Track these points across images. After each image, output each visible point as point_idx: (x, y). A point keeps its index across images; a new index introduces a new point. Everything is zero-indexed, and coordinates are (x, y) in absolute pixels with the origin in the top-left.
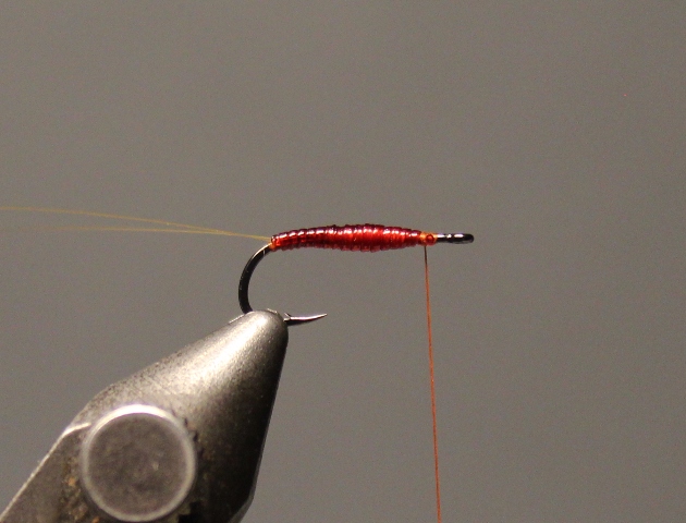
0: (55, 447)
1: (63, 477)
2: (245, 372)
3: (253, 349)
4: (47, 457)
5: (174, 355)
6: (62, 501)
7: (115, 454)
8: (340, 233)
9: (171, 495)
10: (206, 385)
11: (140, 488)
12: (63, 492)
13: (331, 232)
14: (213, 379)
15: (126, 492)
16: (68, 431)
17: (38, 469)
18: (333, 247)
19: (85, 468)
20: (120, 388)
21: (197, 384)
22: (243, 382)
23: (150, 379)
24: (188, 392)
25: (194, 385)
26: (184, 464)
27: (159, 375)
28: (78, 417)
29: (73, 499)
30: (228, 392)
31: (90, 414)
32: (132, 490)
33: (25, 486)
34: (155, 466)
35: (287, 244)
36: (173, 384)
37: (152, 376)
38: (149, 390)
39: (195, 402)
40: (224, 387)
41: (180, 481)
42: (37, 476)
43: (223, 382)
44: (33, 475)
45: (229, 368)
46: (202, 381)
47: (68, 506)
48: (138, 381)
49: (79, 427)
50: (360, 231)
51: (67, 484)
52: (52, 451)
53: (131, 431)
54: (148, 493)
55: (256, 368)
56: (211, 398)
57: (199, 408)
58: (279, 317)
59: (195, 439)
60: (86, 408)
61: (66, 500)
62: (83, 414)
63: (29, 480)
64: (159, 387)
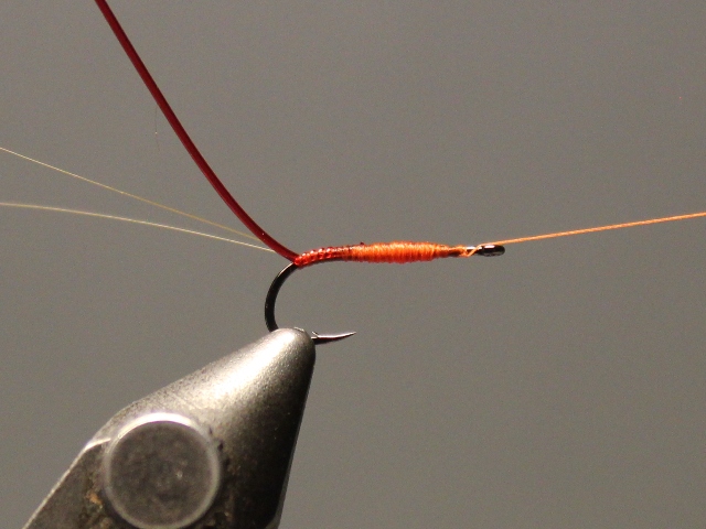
0: (76, 461)
1: (85, 491)
2: (271, 388)
3: (280, 366)
4: (68, 472)
5: (198, 372)
6: (83, 517)
7: (137, 463)
9: (196, 505)
10: (232, 399)
11: (163, 497)
12: (84, 508)
15: (149, 501)
16: (90, 445)
17: (58, 485)
19: (107, 478)
20: (143, 405)
21: (222, 398)
22: (269, 397)
23: (174, 395)
24: (213, 407)
25: (219, 400)
26: (209, 473)
27: (183, 391)
28: (100, 433)
29: (94, 515)
31: (112, 429)
32: (155, 500)
33: (44, 502)
34: (179, 475)
36: (198, 399)
37: (176, 392)
38: (173, 405)
39: (220, 417)
40: (250, 402)
41: (205, 491)
42: (58, 491)
43: (249, 397)
44: (53, 491)
46: (227, 396)
47: (90, 522)
48: (161, 397)
49: (100, 442)
51: (88, 500)
52: (72, 466)
53: (154, 439)
54: (171, 503)
55: (283, 384)
57: (224, 423)
58: (306, 335)
59: (221, 447)
60: (108, 424)
61: (88, 516)
62: (105, 430)
63: (49, 496)
64: (183, 402)
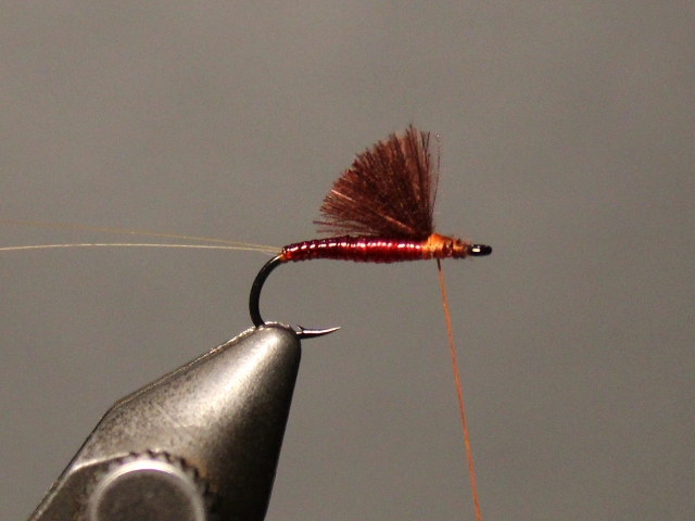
2: (256, 398)
4: (55, 494)
8: (354, 246)
10: (217, 415)
13: (344, 245)
14: (224, 409)
16: (77, 467)
17: (46, 507)
18: (346, 259)
20: (128, 416)
21: (207, 415)
22: (254, 409)
23: (160, 408)
24: (199, 424)
25: (204, 416)
27: (168, 403)
28: (86, 452)
30: (239, 421)
31: (98, 447)
35: (299, 256)
36: (183, 415)
37: (161, 404)
38: (158, 421)
39: (206, 436)
40: (235, 417)
44: (41, 513)
45: (240, 395)
46: (212, 411)
48: (147, 408)
50: (374, 245)
52: (59, 488)
55: (268, 392)
56: (222, 429)
57: (210, 442)
58: (291, 331)
60: (94, 440)
62: (91, 448)
64: (168, 419)
